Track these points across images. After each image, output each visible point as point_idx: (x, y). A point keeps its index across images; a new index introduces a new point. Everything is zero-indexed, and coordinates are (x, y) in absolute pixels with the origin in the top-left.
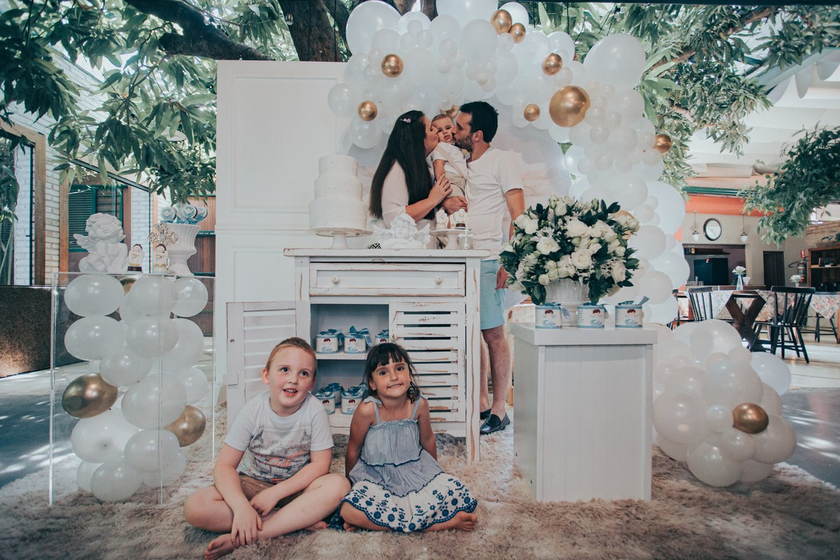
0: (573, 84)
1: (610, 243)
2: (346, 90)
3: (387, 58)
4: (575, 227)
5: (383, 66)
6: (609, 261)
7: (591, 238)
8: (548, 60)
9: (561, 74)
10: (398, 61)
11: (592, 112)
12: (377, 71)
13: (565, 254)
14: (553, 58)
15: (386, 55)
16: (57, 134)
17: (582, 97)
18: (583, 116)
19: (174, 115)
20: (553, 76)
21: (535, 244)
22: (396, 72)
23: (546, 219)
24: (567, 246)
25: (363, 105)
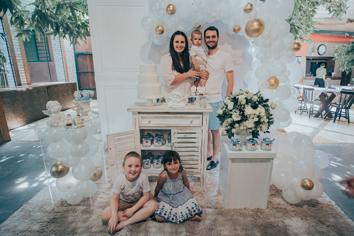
0: (258, 17)
1: (262, 117)
2: (149, 19)
3: (169, 6)
4: (249, 110)
5: (167, 10)
6: (261, 125)
7: (255, 115)
8: (246, 6)
9: (252, 13)
10: (174, 7)
11: (265, 32)
12: (164, 11)
13: (244, 121)
14: (249, 5)
15: (168, 4)
16: (13, 20)
17: (261, 25)
18: (261, 34)
19: (67, 8)
20: (248, 14)
21: (232, 114)
22: (173, 12)
23: (237, 105)
24: (244, 118)
25: (158, 27)
